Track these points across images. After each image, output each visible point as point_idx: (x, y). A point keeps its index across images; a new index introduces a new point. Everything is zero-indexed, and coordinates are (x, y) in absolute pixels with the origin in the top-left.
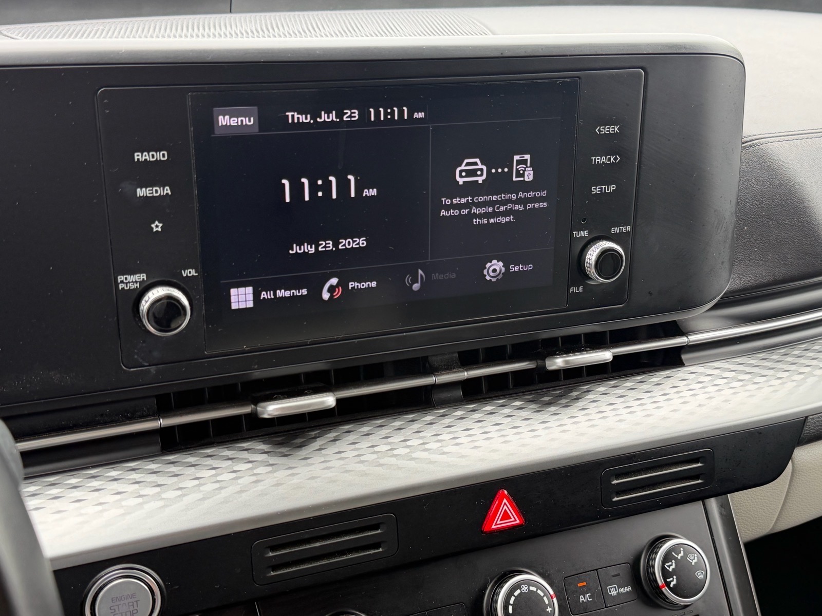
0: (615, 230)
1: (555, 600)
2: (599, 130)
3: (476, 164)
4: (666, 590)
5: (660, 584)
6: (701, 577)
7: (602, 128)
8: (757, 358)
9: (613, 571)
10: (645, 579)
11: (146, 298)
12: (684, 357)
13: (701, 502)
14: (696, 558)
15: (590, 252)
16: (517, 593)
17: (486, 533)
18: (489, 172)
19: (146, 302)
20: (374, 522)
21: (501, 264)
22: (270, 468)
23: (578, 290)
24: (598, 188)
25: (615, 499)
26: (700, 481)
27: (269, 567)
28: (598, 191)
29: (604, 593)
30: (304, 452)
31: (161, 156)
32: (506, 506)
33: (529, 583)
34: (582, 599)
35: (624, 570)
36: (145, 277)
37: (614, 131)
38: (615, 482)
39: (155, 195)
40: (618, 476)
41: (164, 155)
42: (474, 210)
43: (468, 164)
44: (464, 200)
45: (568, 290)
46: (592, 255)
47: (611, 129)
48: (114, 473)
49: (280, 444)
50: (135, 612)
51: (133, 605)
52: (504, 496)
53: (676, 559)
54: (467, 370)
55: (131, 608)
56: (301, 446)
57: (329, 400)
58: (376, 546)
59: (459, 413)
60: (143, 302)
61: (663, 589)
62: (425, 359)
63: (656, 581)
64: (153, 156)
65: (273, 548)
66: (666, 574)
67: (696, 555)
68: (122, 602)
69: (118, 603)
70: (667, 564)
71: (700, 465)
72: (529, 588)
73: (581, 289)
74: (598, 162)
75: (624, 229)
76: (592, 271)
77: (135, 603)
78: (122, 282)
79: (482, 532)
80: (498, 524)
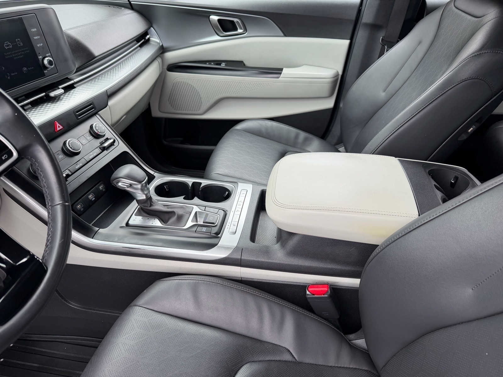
0: (48, 54)
2: (32, 30)
3: (8, 43)
4: (99, 134)
6: (104, 128)
9: (86, 134)
10: (94, 133)
12: (75, 85)
13: (95, 116)
15: (45, 61)
16: (70, 143)
18: (12, 45)
21: (26, 68)
23: (46, 71)
24: (39, 45)
25: (80, 118)
26: (94, 109)
29: (87, 139)
32: (58, 124)
33: (71, 140)
34: (83, 142)
35: (88, 133)
38: (77, 114)
40: (77, 112)
42: (13, 55)
43: (6, 43)
44: (9, 53)
47: (35, 30)
52: (56, 122)
53: (97, 127)
63: (96, 132)
66: (97, 130)
67: (100, 125)
71: (92, 106)
74: (36, 38)
76: (48, 66)
79: (56, 132)
80: (58, 129)
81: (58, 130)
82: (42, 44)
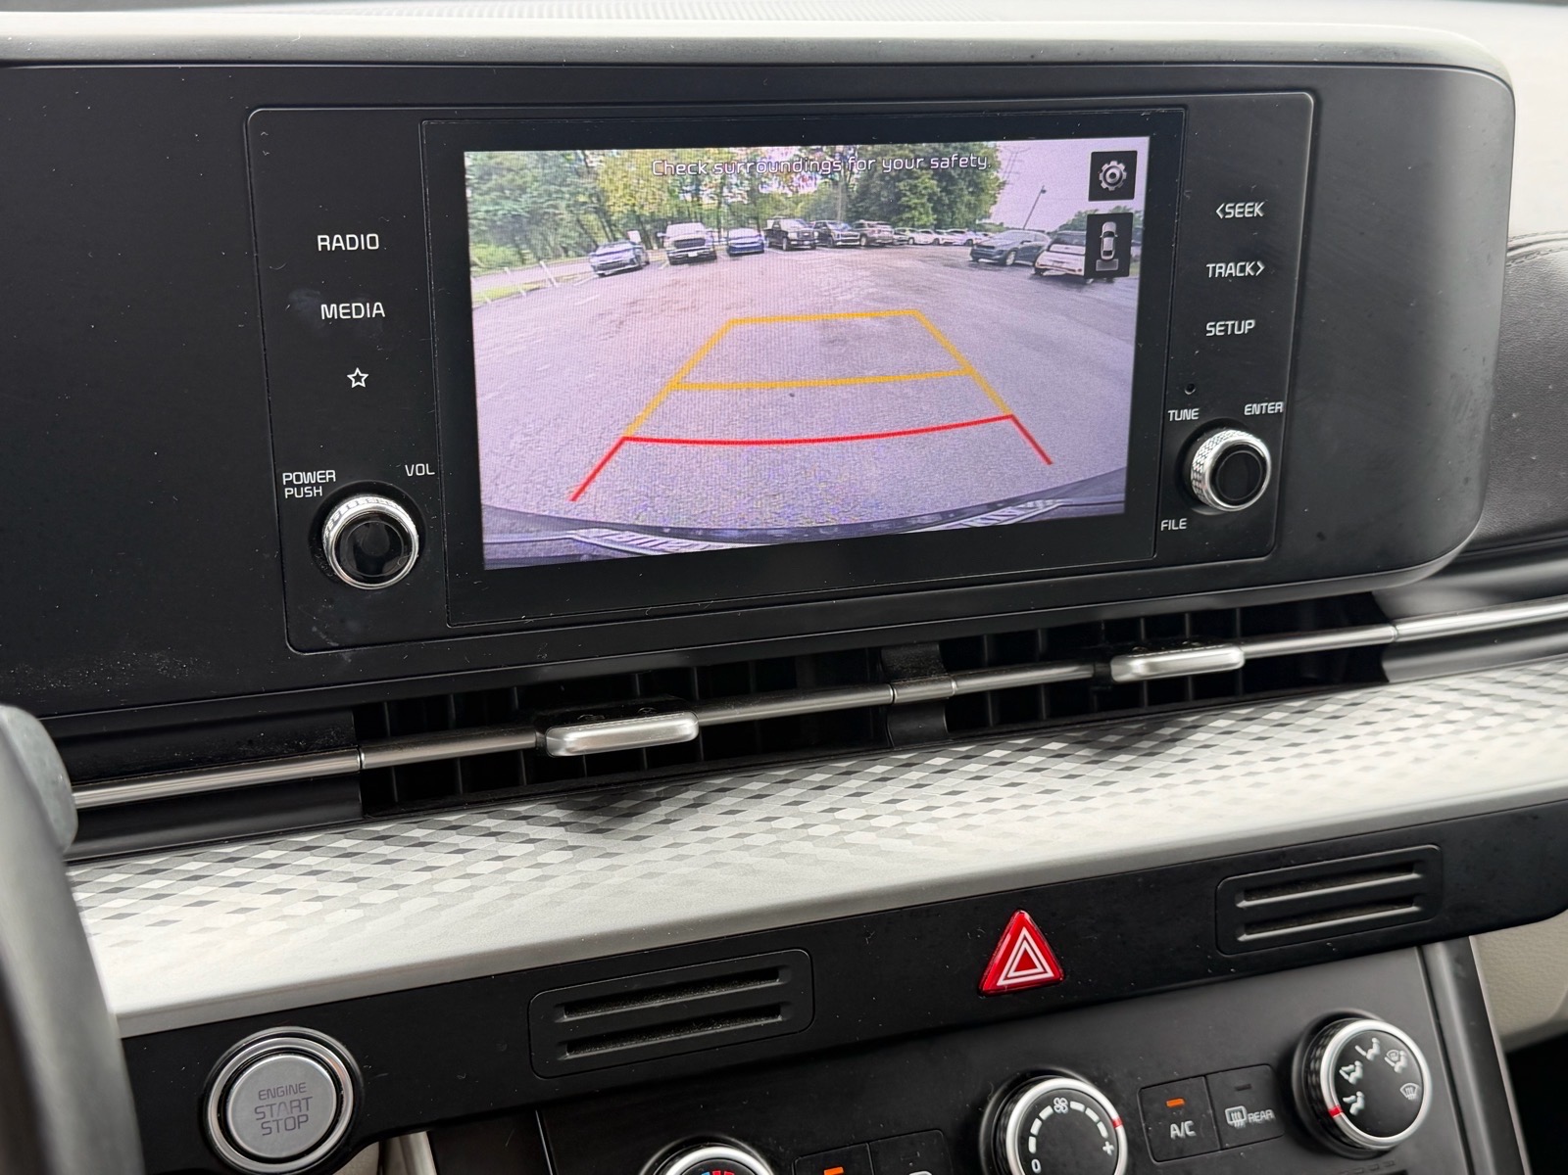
0: (1253, 409)
1: (1120, 1130)
2: (1223, 210)
4: (1341, 1119)
5: (1330, 1107)
6: (1412, 1096)
7: (1230, 208)
8: (1533, 673)
9: (1237, 1079)
10: (1302, 1098)
11: (335, 516)
12: (1388, 666)
13: (1415, 952)
14: (1402, 1058)
15: (1202, 450)
16: (1046, 1113)
17: (985, 994)
19: (335, 523)
20: (767, 965)
22: (568, 854)
23: (1177, 525)
24: (1221, 326)
25: (1244, 938)
26: (1413, 909)
27: (561, 1043)
28: (1220, 331)
29: (1219, 1120)
30: (634, 826)
31: (369, 241)
32: (1026, 943)
33: (1069, 1095)
34: (1175, 1131)
35: (1260, 1078)
36: (334, 476)
37: (1253, 212)
38: (1244, 904)
39: (354, 316)
40: (1249, 893)
41: (373, 243)
45: (1158, 525)
46: (1205, 456)
47: (1247, 210)
48: (270, 854)
49: (592, 809)
50: (302, 1119)
51: (299, 1106)
52: (1022, 923)
53: (1362, 1059)
54: (956, 679)
55: (296, 1113)
56: (629, 815)
57: (685, 726)
58: (772, 1011)
59: (939, 761)
60: (330, 524)
61: (1336, 1117)
62: (875, 653)
63: (1322, 1101)
64: (352, 241)
65: (571, 1008)
66: (1342, 1088)
67: (1402, 1053)
68: (278, 1100)
69: (271, 1101)
70: (1344, 1068)
71: (1414, 876)
72: (1069, 1106)
73: (1182, 524)
74: (1220, 273)
75: (1269, 408)
76: (1204, 489)
77: (303, 1102)
78: (290, 484)
79: (980, 992)
80: (1010, 976)
81: (1001, 982)
82: (1248, 325)
